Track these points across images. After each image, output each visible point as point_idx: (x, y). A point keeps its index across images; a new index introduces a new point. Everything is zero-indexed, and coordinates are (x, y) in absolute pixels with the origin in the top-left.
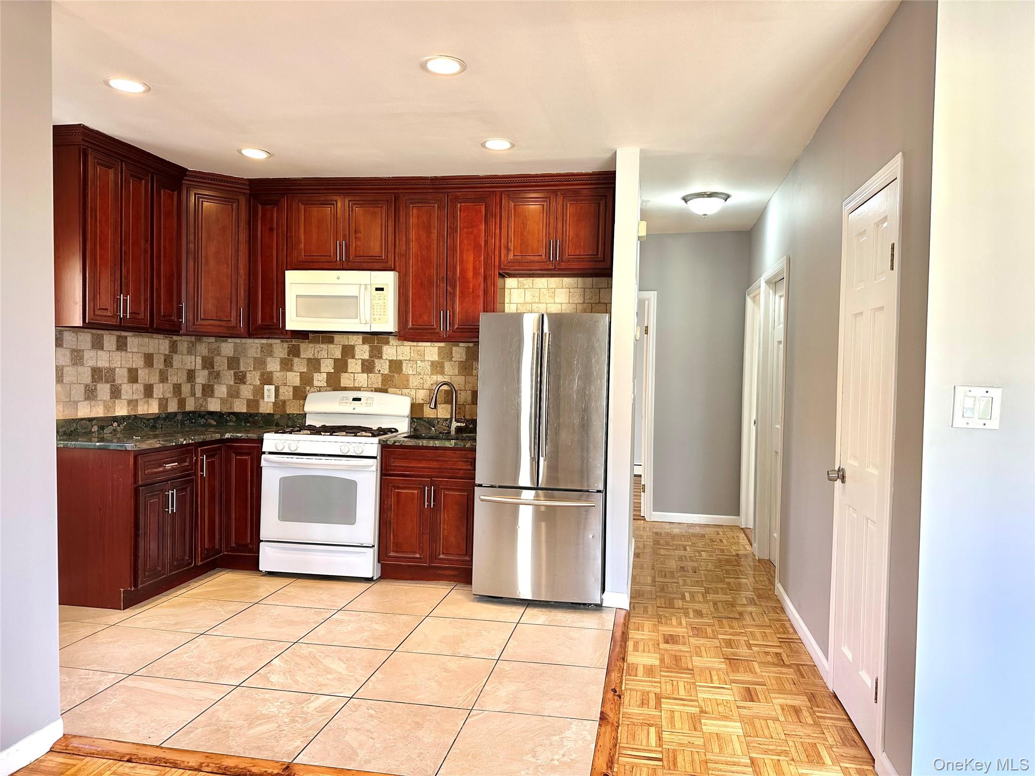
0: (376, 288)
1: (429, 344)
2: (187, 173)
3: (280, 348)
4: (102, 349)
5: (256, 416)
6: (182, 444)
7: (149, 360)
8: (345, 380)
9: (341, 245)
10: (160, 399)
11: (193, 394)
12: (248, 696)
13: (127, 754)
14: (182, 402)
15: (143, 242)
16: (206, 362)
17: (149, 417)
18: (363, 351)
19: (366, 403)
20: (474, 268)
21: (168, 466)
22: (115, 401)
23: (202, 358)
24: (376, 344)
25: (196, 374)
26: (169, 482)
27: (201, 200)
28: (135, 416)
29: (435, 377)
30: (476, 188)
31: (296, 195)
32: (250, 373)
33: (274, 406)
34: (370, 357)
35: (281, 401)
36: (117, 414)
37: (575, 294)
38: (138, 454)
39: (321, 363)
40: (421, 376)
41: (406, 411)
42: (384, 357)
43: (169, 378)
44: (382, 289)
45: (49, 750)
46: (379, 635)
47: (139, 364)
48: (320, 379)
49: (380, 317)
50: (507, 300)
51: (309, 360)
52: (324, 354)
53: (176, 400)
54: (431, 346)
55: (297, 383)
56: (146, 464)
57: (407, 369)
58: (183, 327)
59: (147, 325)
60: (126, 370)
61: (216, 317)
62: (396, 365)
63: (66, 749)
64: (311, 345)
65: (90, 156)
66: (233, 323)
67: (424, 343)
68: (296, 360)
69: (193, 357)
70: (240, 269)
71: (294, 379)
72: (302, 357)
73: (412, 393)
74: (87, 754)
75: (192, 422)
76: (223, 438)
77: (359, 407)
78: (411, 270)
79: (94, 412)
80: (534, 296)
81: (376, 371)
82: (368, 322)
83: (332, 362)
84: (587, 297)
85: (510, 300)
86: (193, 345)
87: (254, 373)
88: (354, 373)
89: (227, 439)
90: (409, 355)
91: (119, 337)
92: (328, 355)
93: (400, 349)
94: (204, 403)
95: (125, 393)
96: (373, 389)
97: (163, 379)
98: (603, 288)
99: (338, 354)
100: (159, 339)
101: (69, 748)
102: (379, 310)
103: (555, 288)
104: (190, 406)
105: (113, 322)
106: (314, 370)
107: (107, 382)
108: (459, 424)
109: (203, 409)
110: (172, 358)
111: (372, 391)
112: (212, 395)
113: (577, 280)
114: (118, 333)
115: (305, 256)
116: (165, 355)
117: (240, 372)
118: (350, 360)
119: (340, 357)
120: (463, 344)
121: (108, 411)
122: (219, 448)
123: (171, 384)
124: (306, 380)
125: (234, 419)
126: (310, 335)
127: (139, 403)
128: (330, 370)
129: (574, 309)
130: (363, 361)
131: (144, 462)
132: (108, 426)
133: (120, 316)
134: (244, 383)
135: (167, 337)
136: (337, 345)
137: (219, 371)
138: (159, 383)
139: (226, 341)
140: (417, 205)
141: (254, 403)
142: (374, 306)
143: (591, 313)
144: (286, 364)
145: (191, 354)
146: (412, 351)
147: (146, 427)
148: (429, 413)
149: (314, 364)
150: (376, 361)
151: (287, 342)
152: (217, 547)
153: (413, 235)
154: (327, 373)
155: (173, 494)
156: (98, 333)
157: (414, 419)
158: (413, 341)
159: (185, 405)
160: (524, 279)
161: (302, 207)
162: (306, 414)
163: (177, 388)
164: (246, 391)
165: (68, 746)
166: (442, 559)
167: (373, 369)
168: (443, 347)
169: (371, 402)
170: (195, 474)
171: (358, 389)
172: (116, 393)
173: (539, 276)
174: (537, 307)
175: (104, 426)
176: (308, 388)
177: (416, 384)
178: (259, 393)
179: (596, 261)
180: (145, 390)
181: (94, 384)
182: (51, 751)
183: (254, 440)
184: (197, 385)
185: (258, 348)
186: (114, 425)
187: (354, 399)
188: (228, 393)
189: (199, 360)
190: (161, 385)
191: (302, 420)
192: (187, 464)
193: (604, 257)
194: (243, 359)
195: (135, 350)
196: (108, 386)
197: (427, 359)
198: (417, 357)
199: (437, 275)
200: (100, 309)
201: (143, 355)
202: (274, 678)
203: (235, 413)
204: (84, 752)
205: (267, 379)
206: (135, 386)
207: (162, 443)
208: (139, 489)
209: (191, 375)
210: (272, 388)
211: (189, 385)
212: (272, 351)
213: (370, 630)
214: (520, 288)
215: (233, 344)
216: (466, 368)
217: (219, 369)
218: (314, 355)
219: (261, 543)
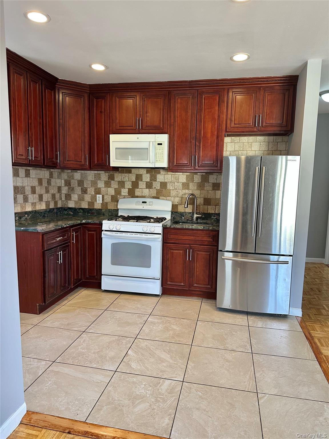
0: (158, 144)
1: (181, 173)
2: (58, 81)
3: (104, 175)
4: (18, 176)
5: (93, 210)
6: (64, 227)
7: (40, 181)
8: (137, 192)
9: (139, 121)
10: (46, 202)
11: (61, 199)
12: (124, 379)
13: (67, 428)
14: (56, 203)
15: (38, 119)
16: (66, 182)
17: (42, 211)
18: (147, 177)
19: (149, 204)
20: (212, 132)
21: (58, 239)
22: (25, 204)
23: (65, 180)
24: (153, 174)
25: (62, 188)
26: (58, 247)
27: (65, 96)
28: (35, 211)
29: (184, 191)
30: (214, 86)
31: (114, 93)
32: (89, 189)
33: (101, 205)
34: (150, 180)
35: (105, 203)
36: (27, 210)
37: (263, 145)
38: (44, 234)
39: (125, 183)
40: (177, 190)
41: (170, 209)
42: (158, 180)
43: (50, 191)
44: (161, 144)
45: (19, 422)
46: (178, 334)
47: (36, 184)
48: (124, 192)
49: (160, 159)
50: (225, 149)
51: (119, 182)
52: (127, 179)
53: (53, 202)
54: (182, 175)
55: (113, 193)
56: (48, 239)
57: (169, 187)
58: (58, 165)
59: (41, 163)
60: (30, 187)
61: (75, 159)
62: (164, 185)
63: (30, 423)
64: (120, 174)
65: (11, 68)
66: (83, 163)
67: (178, 173)
68: (112, 182)
69: (60, 180)
70: (86, 134)
71: (111, 191)
72: (115, 180)
73: (172, 199)
74: (43, 426)
75: (61, 213)
76: (81, 223)
77: (145, 207)
78: (176, 133)
79: (16, 210)
80: (240, 147)
81: (154, 188)
82: (153, 162)
83: (131, 183)
84: (270, 147)
85: (226, 149)
86: (60, 174)
87: (91, 188)
88: (142, 189)
89: (84, 223)
90: (171, 179)
91: (26, 170)
92: (128, 179)
93: (166, 176)
94: (66, 203)
95: (30, 199)
96: (152, 197)
97: (47, 192)
98: (279, 142)
99: (134, 179)
100: (44, 171)
101: (31, 422)
102: (159, 156)
103: (252, 142)
104: (59, 205)
105: (26, 162)
106: (122, 187)
107: (21, 194)
108: (198, 216)
109: (66, 206)
110: (51, 181)
111: (151, 198)
112: (70, 199)
113: (265, 138)
114: (25, 168)
115: (119, 126)
116: (48, 179)
117: (84, 188)
118: (140, 182)
119: (135, 181)
120: (199, 173)
121: (23, 209)
122: (80, 228)
123: (51, 194)
124: (118, 192)
125: (82, 211)
126: (119, 169)
127: (37, 204)
128: (130, 187)
129: (263, 153)
130: (147, 182)
131: (47, 238)
132: (23, 217)
133: (29, 158)
134: (87, 193)
135: (48, 170)
136: (133, 174)
137: (74, 187)
138: (45, 194)
139: (77, 172)
140: (180, 97)
141: (91, 203)
142: (156, 153)
143: (272, 155)
144: (107, 184)
145: (59, 179)
146: (172, 177)
147: (40, 216)
148: (181, 209)
149: (122, 184)
150: (153, 182)
151: (108, 173)
152: (80, 277)
153: (177, 114)
154: (128, 188)
155: (61, 253)
156: (16, 168)
157: (173, 213)
158: (173, 172)
159: (57, 204)
160: (235, 137)
161: (118, 99)
162: (118, 209)
163: (53, 196)
164: (88, 198)
165: (31, 421)
166: (196, 287)
167: (152, 187)
168: (189, 175)
169: (152, 204)
170: (70, 242)
171: (144, 197)
172: (26, 199)
173: (244, 135)
174: (242, 153)
175: (21, 217)
176: (119, 196)
177: (174, 194)
178: (94, 198)
179: (282, 127)
180: (39, 197)
181: (16, 195)
182: (21, 423)
183: (97, 224)
184: (62, 194)
185: (93, 176)
186: (26, 216)
187: (143, 202)
188: (78, 198)
189: (63, 181)
190: (46, 194)
191: (116, 212)
192: (66, 237)
193: (287, 124)
194: (86, 181)
195: (34, 177)
196: (22, 196)
197: (180, 181)
198: (175, 181)
199: (190, 136)
200: (19, 155)
201: (38, 180)
202: (134, 365)
203: (82, 208)
204: (41, 425)
205: (98, 191)
206: (34, 195)
207: (55, 227)
208: (45, 253)
209: (59, 189)
210: (101, 196)
211: (59, 194)
212: (100, 177)
213: (172, 330)
214: (232, 143)
215: (80, 174)
216: (201, 186)
217: (74, 186)
218: (121, 179)
219: (102, 276)
